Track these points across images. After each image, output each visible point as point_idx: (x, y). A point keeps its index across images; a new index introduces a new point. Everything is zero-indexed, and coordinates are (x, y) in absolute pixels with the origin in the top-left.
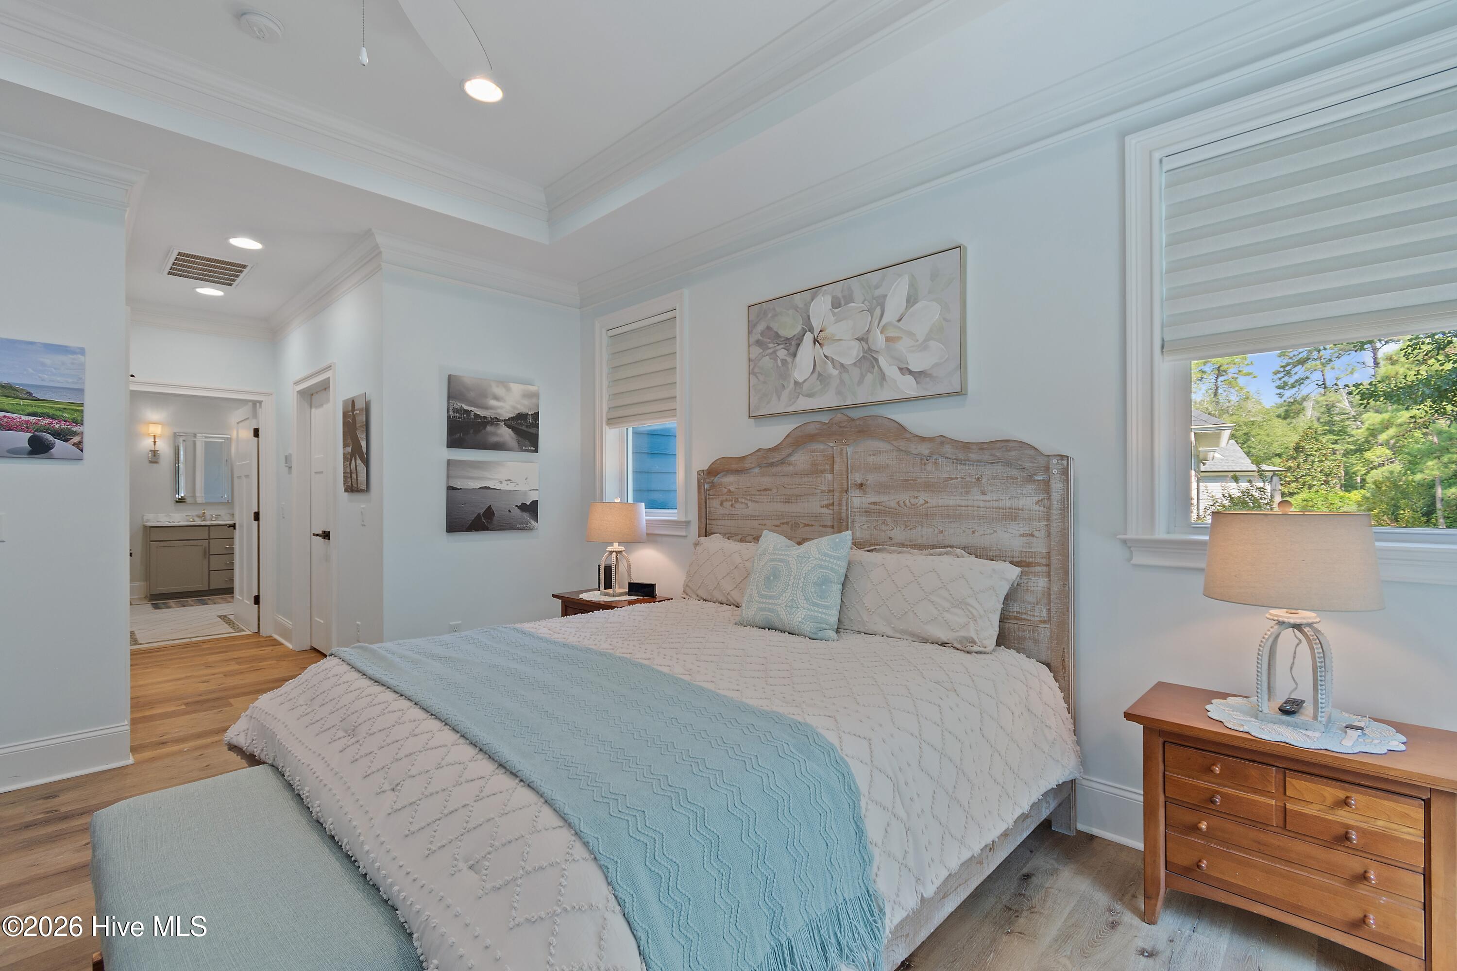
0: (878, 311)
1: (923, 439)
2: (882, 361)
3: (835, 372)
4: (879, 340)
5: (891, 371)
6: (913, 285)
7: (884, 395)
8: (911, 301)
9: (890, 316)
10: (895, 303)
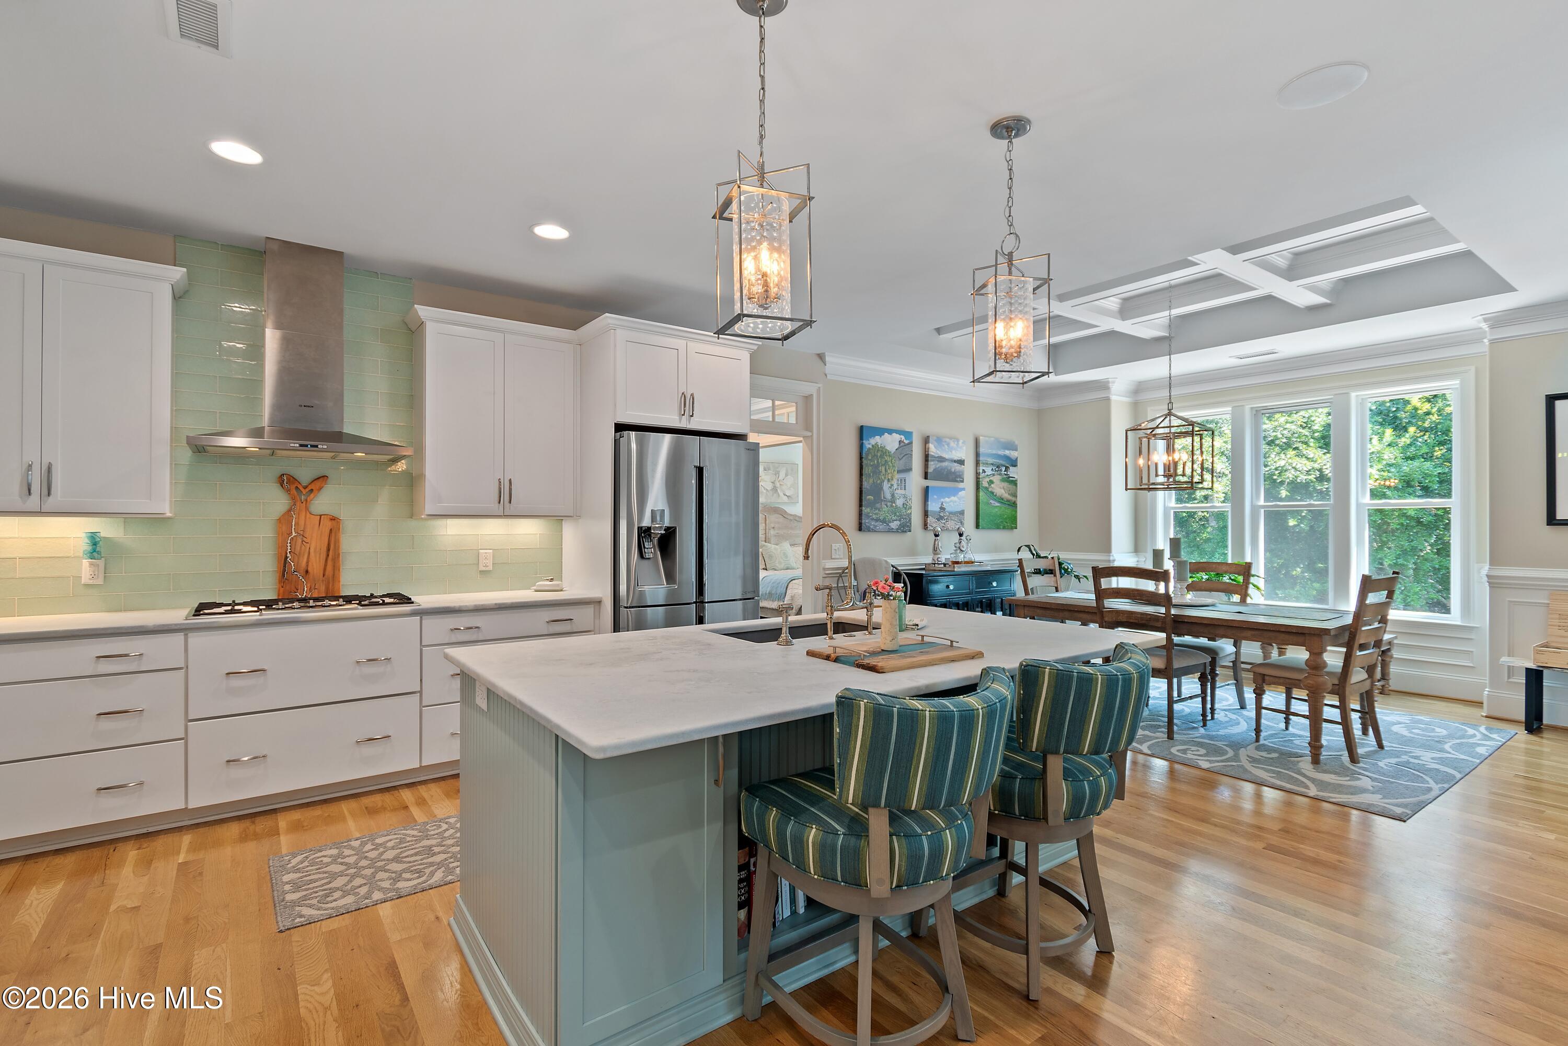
0: (777, 476)
1: (791, 515)
2: (779, 491)
3: (765, 491)
4: (778, 484)
5: (781, 494)
6: (787, 471)
7: (779, 501)
8: (786, 475)
9: (781, 478)
10: (782, 475)
